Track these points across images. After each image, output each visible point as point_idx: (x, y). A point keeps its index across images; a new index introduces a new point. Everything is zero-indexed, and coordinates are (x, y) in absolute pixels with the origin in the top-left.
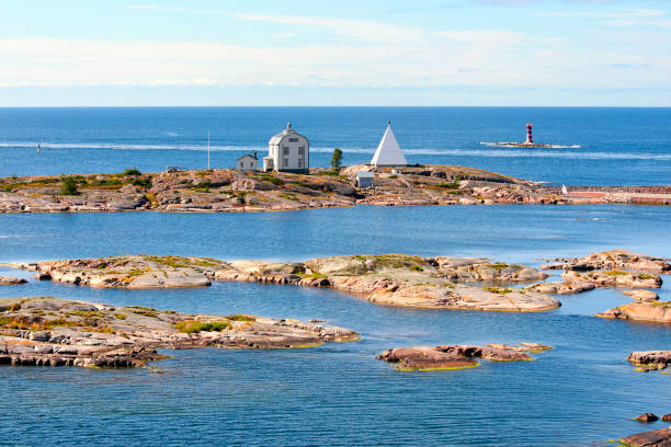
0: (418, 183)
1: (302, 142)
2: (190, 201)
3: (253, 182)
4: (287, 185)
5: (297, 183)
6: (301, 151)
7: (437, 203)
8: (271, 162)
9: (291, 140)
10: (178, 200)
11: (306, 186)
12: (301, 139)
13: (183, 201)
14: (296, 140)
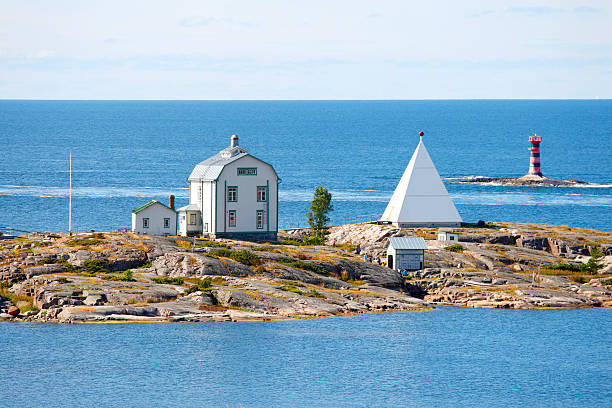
0: (509, 262)
1: (263, 176)
2: (103, 299)
3: (200, 260)
4: (269, 266)
5: (285, 260)
6: (263, 194)
7: (598, 305)
8: (197, 217)
9: (241, 171)
10: (78, 298)
11: (307, 268)
12: (262, 170)
13: (90, 301)
14: (252, 171)
